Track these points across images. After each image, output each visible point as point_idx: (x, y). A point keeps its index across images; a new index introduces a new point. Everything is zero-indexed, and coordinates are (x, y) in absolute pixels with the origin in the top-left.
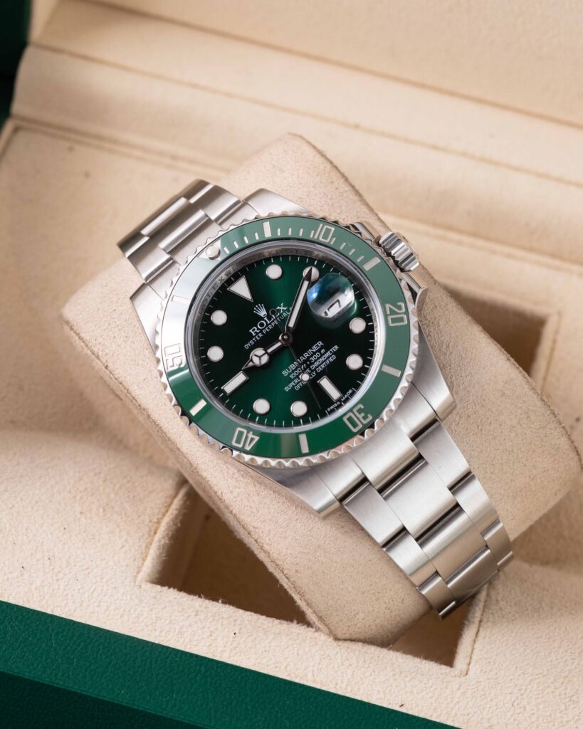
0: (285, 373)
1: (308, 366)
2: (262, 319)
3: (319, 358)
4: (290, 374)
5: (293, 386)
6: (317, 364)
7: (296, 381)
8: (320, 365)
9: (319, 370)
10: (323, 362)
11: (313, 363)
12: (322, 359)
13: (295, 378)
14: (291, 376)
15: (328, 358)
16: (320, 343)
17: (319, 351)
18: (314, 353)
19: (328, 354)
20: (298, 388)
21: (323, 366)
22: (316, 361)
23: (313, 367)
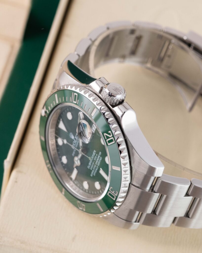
0: (88, 167)
1: (95, 163)
2: (73, 140)
3: (97, 159)
4: (90, 168)
5: (93, 174)
6: (97, 162)
7: (93, 171)
8: (98, 162)
9: (99, 165)
10: (99, 160)
11: (95, 162)
12: (98, 159)
13: (92, 170)
14: (91, 169)
15: (99, 159)
16: (95, 151)
17: (95, 155)
18: (94, 156)
19: (99, 156)
20: (94, 174)
21: (99, 163)
22: (96, 160)
23: (96, 163)
